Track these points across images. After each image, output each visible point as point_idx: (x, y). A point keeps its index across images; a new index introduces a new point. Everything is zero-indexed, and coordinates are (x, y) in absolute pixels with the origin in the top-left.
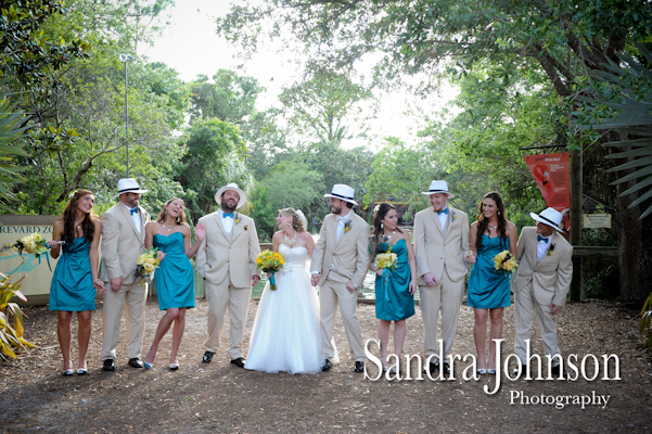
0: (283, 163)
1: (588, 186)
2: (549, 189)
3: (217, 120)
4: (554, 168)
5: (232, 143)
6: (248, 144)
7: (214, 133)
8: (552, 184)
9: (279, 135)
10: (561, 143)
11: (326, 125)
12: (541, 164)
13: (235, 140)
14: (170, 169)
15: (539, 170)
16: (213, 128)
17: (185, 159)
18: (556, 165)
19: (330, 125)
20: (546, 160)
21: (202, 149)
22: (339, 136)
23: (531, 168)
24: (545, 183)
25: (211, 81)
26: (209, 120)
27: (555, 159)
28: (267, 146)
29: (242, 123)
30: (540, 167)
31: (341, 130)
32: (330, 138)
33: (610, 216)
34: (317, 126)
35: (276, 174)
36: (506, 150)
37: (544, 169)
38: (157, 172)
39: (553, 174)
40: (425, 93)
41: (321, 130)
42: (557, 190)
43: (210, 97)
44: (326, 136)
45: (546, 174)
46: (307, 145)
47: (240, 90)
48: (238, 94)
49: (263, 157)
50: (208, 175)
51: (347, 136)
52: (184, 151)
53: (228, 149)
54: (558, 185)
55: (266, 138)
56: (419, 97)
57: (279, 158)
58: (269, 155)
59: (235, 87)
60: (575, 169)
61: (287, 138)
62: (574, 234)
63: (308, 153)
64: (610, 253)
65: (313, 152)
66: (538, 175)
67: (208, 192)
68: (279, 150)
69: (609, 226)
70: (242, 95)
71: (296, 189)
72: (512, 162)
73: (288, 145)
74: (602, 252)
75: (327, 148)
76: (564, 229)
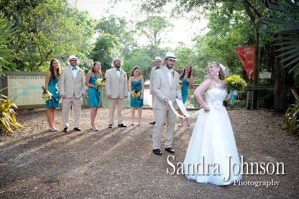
0: (136, 53)
1: (261, 61)
2: (246, 62)
3: (109, 35)
4: (248, 53)
6: (122, 45)
7: (107, 40)
8: (247, 60)
9: (135, 41)
10: (251, 42)
11: (154, 37)
12: (242, 51)
13: (116, 43)
14: (89, 54)
15: (241, 54)
16: (107, 38)
17: (95, 50)
18: (249, 51)
19: (155, 38)
20: (245, 49)
21: (102, 46)
22: (159, 42)
23: (238, 52)
24: (244, 59)
25: (108, 19)
26: (105, 35)
27: (249, 49)
28: (130, 46)
29: (119, 36)
30: (242, 52)
31: (160, 40)
32: (155, 43)
33: (271, 73)
34: (150, 37)
36: (227, 46)
37: (244, 53)
38: (83, 56)
39: (247, 55)
40: (194, 20)
41: (151, 39)
42: (249, 62)
43: (106, 26)
44: (153, 42)
45: (245, 55)
46: (146, 46)
47: (119, 23)
48: (118, 25)
49: (128, 50)
50: (106, 57)
51: (162, 42)
52: (94, 47)
54: (249, 60)
55: (130, 43)
56: (191, 22)
57: (134, 51)
58: (131, 49)
59: (117, 22)
60: (257, 53)
61: (138, 43)
62: (255, 81)
63: (146, 49)
64: (270, 89)
65: (148, 48)
66: (241, 56)
67: (105, 64)
68: (135, 48)
69: (270, 78)
70: (120, 25)
71: (141, 64)
72: (229, 51)
73: (138, 46)
74: (267, 89)
75: (154, 47)
76: (251, 79)
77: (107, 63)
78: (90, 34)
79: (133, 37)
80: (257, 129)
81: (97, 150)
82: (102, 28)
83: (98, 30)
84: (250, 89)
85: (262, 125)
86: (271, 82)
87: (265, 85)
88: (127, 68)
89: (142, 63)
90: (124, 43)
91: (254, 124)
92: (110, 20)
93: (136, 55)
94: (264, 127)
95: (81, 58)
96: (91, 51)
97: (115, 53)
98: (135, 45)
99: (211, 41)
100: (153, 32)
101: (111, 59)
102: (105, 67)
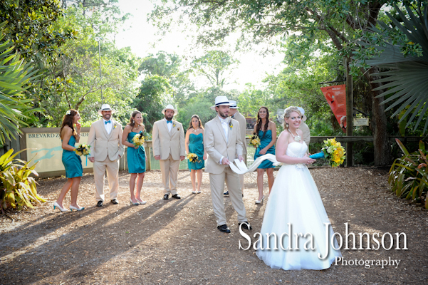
0: (193, 98)
1: (355, 104)
2: (335, 105)
3: (157, 76)
4: (337, 93)
5: (165, 88)
6: (175, 89)
7: (155, 82)
8: (336, 102)
9: (191, 84)
10: (341, 79)
11: (215, 78)
12: (330, 91)
13: (166, 85)
14: (132, 101)
15: (329, 95)
16: (155, 80)
17: (140, 96)
18: (339, 92)
19: (217, 78)
20: (333, 89)
21: (149, 90)
22: (222, 83)
23: (325, 94)
24: (332, 102)
25: (156, 57)
26: (152, 76)
27: (338, 89)
28: (185, 90)
29: (171, 78)
30: (329, 93)
31: (223, 80)
32: (217, 85)
33: (368, 119)
34: (210, 78)
35: (191, 104)
36: (310, 85)
37: (332, 94)
38: (125, 104)
39: (337, 97)
41: (212, 80)
42: (339, 106)
43: (154, 65)
44: (215, 83)
45: (333, 97)
46: (206, 88)
47: (171, 61)
48: (169, 63)
49: (183, 95)
50: (154, 105)
51: (226, 83)
52: (138, 92)
53: (163, 90)
54: (339, 103)
55: (184, 86)
57: (191, 96)
58: (186, 94)
59: (168, 60)
60: (349, 94)
61: (195, 86)
62: (349, 129)
63: (206, 93)
64: (368, 139)
65: (209, 92)
66: (328, 97)
67: (154, 114)
68: (191, 92)
69: (367, 125)
70: (171, 64)
71: (200, 112)
72: (313, 92)
73: (196, 89)
74: (364, 139)
75: (215, 90)
76: (343, 127)
77: (156, 112)
78: (132, 77)
79: (189, 78)
80: (354, 192)
81: (143, 229)
82: (148, 68)
83: (143, 71)
84: (342, 140)
85: (361, 187)
86: (368, 129)
87: (361, 133)
88: (182, 118)
89: (202, 111)
90: (178, 86)
91: (350, 186)
92: (159, 58)
93: (193, 101)
94: (364, 190)
95: (121, 107)
96: (134, 97)
97: (166, 100)
98: (192, 88)
99: (290, 80)
100: (215, 70)
101: (161, 106)
102: (154, 117)
